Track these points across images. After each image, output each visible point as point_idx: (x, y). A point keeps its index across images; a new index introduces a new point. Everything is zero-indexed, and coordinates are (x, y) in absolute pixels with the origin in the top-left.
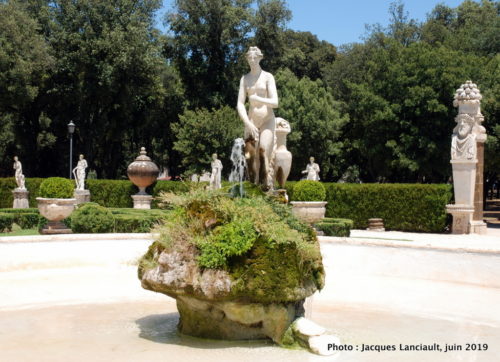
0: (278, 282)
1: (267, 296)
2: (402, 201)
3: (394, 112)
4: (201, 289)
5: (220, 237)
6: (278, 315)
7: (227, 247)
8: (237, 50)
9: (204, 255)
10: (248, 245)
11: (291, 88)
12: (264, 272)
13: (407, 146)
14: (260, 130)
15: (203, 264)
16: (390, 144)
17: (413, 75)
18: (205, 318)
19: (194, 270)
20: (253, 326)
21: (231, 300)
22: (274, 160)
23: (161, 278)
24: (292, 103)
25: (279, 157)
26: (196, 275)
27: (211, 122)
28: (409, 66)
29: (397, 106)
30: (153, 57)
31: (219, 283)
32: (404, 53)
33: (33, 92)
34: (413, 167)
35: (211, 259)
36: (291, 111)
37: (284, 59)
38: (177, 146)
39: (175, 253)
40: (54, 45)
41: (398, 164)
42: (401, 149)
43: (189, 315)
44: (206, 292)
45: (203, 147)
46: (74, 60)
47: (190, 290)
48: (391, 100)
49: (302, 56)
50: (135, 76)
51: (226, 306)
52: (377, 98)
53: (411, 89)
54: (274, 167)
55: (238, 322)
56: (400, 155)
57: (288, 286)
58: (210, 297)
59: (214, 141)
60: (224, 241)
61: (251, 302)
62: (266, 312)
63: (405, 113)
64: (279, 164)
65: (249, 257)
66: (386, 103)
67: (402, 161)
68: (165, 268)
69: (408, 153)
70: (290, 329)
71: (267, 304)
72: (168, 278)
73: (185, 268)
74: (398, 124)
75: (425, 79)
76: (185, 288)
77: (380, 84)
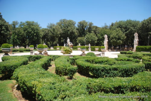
27: (81, 39)
30: (75, 31)
33: (60, 36)
38: (77, 42)
40: (63, 30)
46: (65, 31)
49: (95, 29)
50: (72, 33)
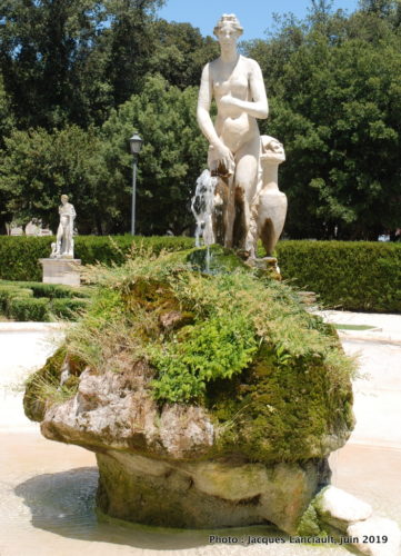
0: (295, 426)
1: (276, 451)
2: (343, 267)
3: (322, 138)
4: (160, 442)
5: (194, 345)
6: (292, 483)
7: (206, 363)
8: (85, 45)
9: (166, 378)
10: (244, 359)
11: (172, 101)
12: (271, 409)
13: (340, 186)
14: (237, 155)
15: (163, 394)
16: (316, 183)
17: (348, 86)
18: (156, 489)
19: (146, 407)
20: (243, 502)
21: (211, 460)
22: (258, 207)
23: (84, 421)
24: (174, 123)
25: (268, 202)
26: (150, 416)
27: (52, 148)
28: (343, 73)
29: (325, 129)
31: (194, 431)
32: (335, 54)
34: (349, 216)
35: (178, 385)
36: (171, 134)
37: (154, 60)
39: (109, 374)
41: (327, 212)
42: (331, 190)
43: (125, 483)
44: (171, 448)
45: (40, 185)
47: (138, 443)
48: (317, 121)
49: (180, 57)
51: (201, 468)
52: (298, 117)
53: (346, 106)
54: (256, 218)
55: (217, 497)
56: (330, 199)
57: (313, 433)
58: (178, 456)
59: (56, 176)
60: (201, 353)
61: (247, 461)
62: (271, 479)
63: (337, 140)
64: (266, 215)
65: (244, 382)
66: (309, 124)
67: (333, 208)
68: (91, 402)
69: (341, 196)
70: (311, 508)
71: (271, 465)
72: (98, 421)
73: (128, 401)
74: (327, 154)
75: (364, 92)
76: (129, 440)
77: (301, 98)
